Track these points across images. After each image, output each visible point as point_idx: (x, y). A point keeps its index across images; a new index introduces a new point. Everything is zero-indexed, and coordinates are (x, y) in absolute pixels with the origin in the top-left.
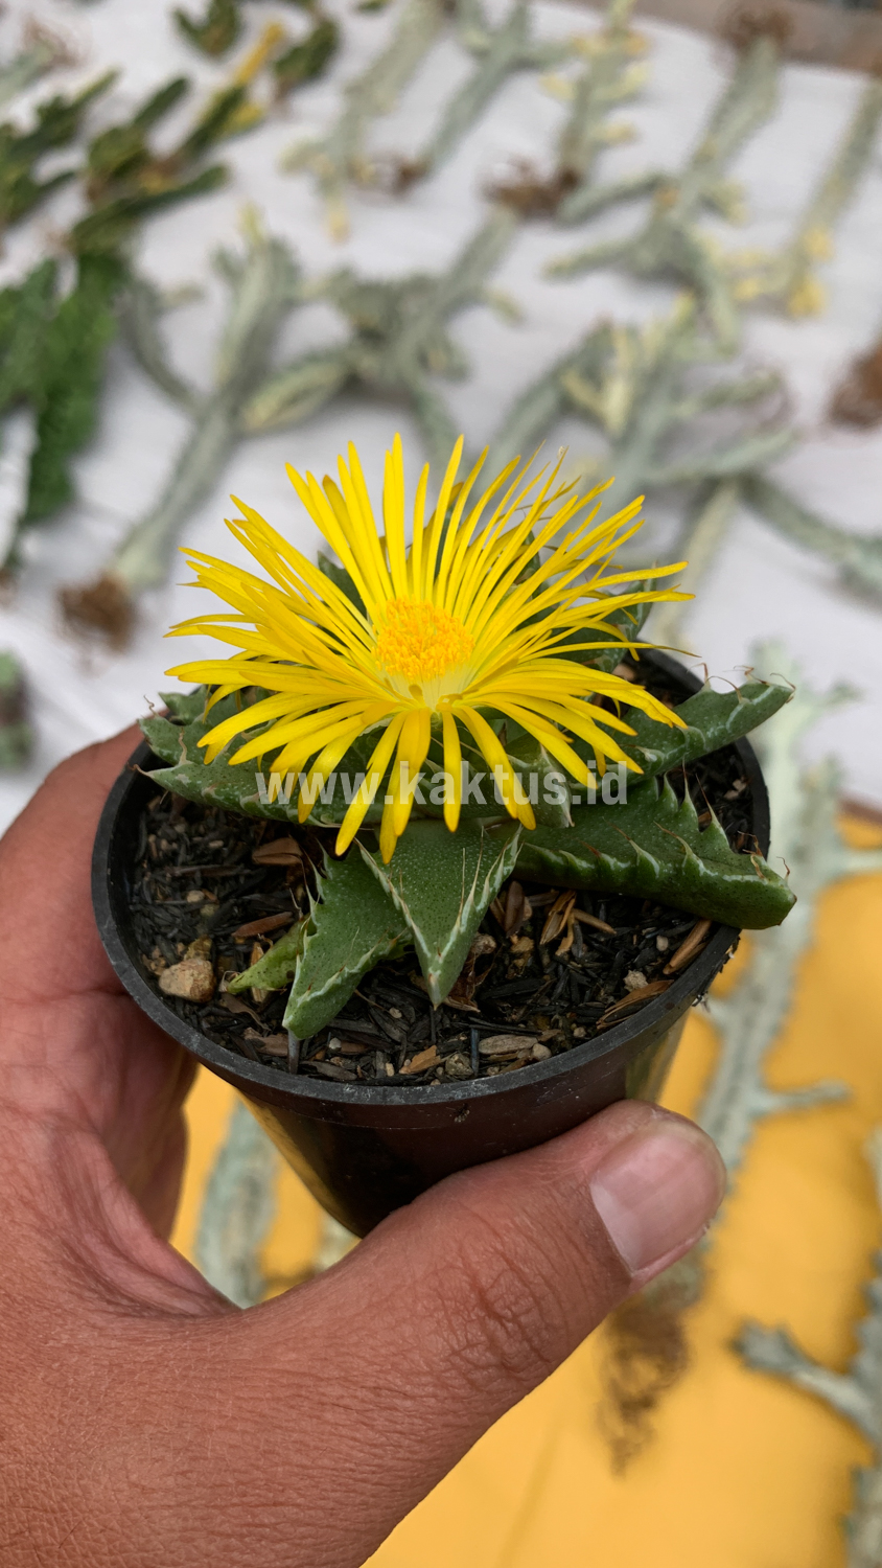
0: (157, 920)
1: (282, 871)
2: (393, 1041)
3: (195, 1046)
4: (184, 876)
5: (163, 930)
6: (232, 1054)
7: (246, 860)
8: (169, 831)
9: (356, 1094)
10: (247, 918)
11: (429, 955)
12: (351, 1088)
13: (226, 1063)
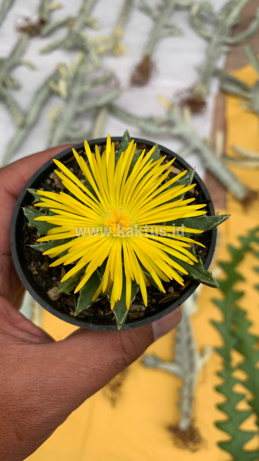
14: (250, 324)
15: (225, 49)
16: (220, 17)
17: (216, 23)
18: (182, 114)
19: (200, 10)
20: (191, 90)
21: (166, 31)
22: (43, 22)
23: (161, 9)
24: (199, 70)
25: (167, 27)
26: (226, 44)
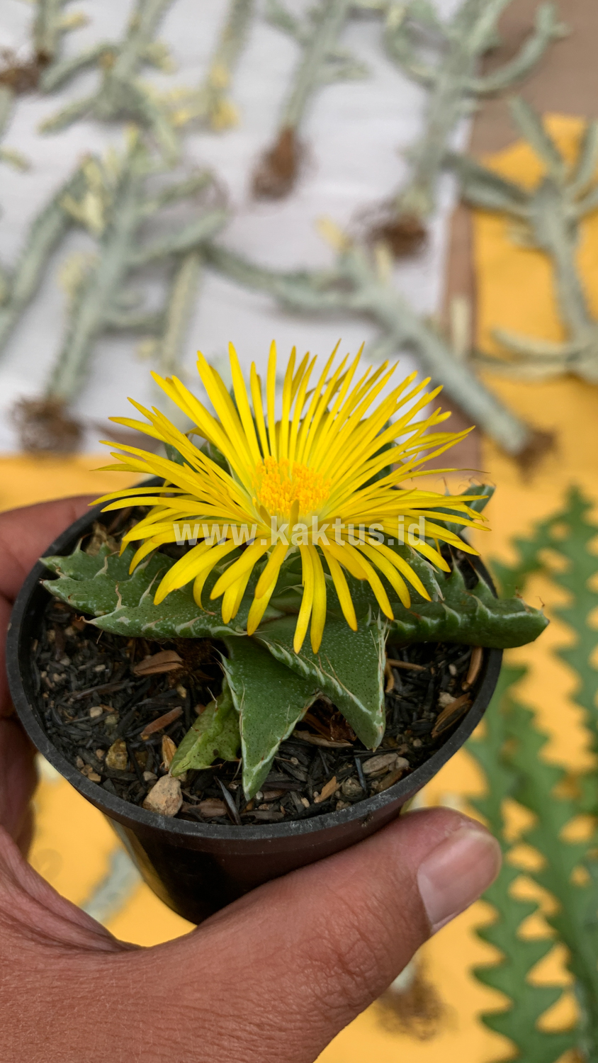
0: (73, 737)
1: (163, 677)
2: (302, 782)
3: (163, 824)
4: (84, 698)
5: (80, 743)
6: (195, 823)
7: (128, 675)
8: (57, 666)
9: (301, 827)
10: (148, 719)
11: (370, 713)
12: (296, 824)
13: (193, 831)
15: (468, 105)
16: (454, 34)
17: (446, 47)
18: (373, 262)
19: (407, 18)
20: (392, 204)
21: (330, 70)
22: (43, 60)
23: (318, 18)
24: (408, 155)
25: (332, 59)
26: (469, 94)
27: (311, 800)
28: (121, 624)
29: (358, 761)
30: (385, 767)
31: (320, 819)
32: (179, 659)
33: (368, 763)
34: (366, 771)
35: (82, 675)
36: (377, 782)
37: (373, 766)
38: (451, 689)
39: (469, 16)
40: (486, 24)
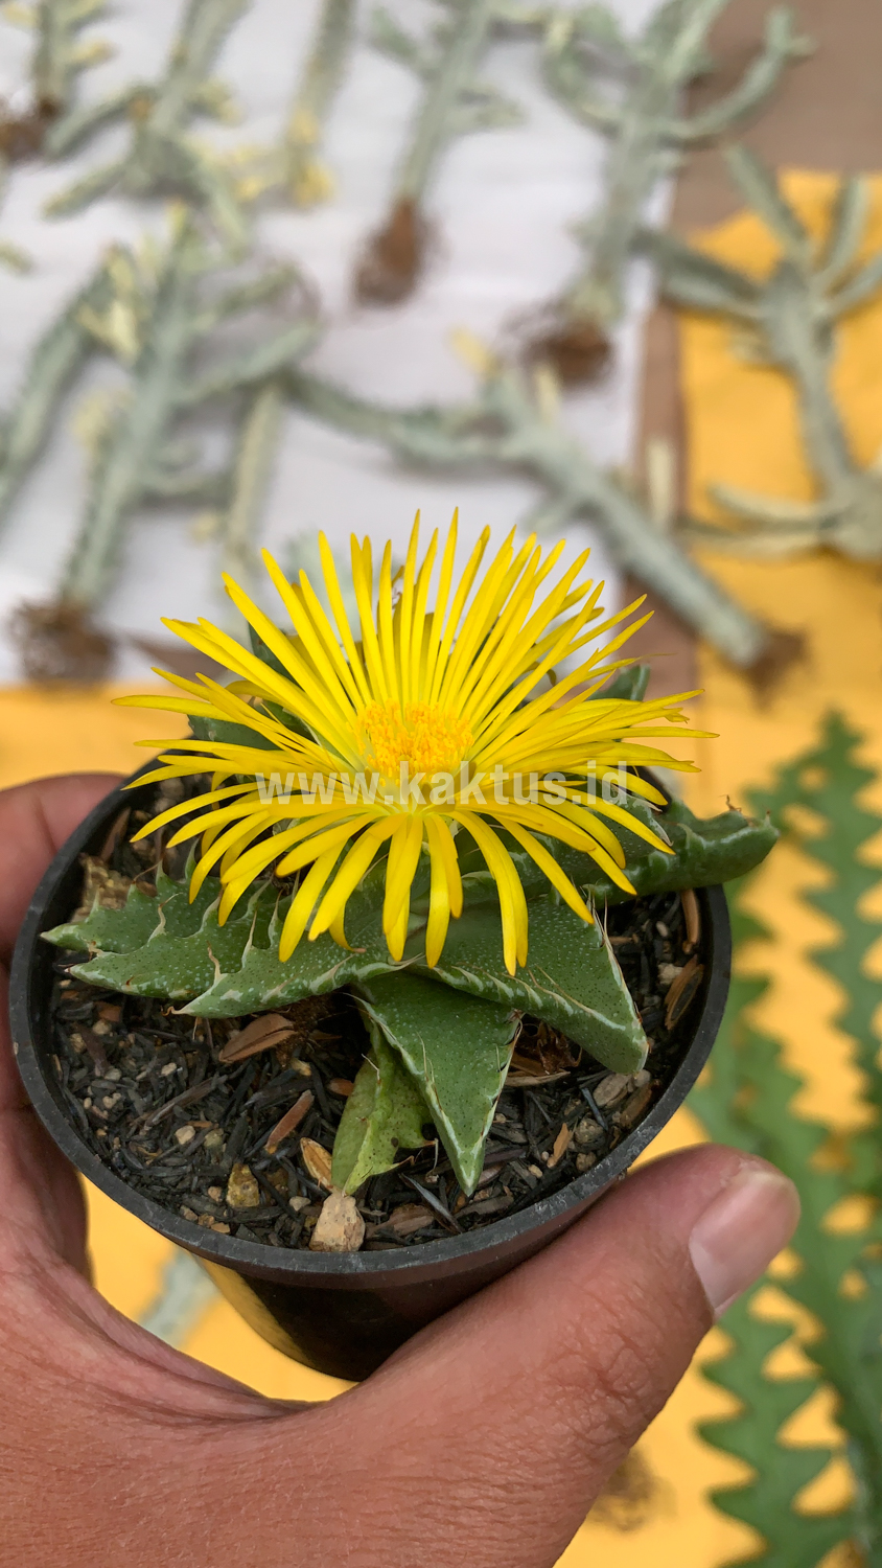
0: (167, 1181)
1: (268, 1054)
2: (521, 1145)
3: (361, 1266)
4: (163, 1121)
5: (180, 1186)
6: (405, 1249)
7: (212, 1068)
8: (104, 1085)
9: (551, 1208)
10: (269, 1124)
11: (623, 1028)
12: (542, 1205)
13: (407, 1261)
14: (797, 1084)
15: (669, 159)
16: (644, 55)
17: (635, 76)
18: (532, 392)
19: (577, 33)
20: (559, 306)
21: (469, 113)
23: (446, 38)
24: (582, 234)
25: (468, 97)
26: (669, 142)
27: (542, 1166)
28: (230, 1002)
29: (586, 1093)
30: (622, 1090)
31: (572, 1188)
32: (290, 1024)
33: (599, 1091)
34: (600, 1103)
35: (144, 1088)
36: (618, 1113)
37: (607, 1094)
38: (669, 957)
39: (666, 26)
40: (691, 38)
